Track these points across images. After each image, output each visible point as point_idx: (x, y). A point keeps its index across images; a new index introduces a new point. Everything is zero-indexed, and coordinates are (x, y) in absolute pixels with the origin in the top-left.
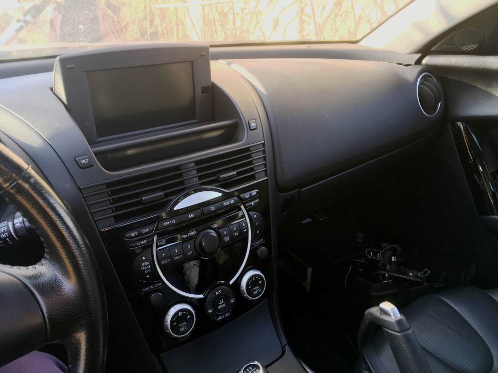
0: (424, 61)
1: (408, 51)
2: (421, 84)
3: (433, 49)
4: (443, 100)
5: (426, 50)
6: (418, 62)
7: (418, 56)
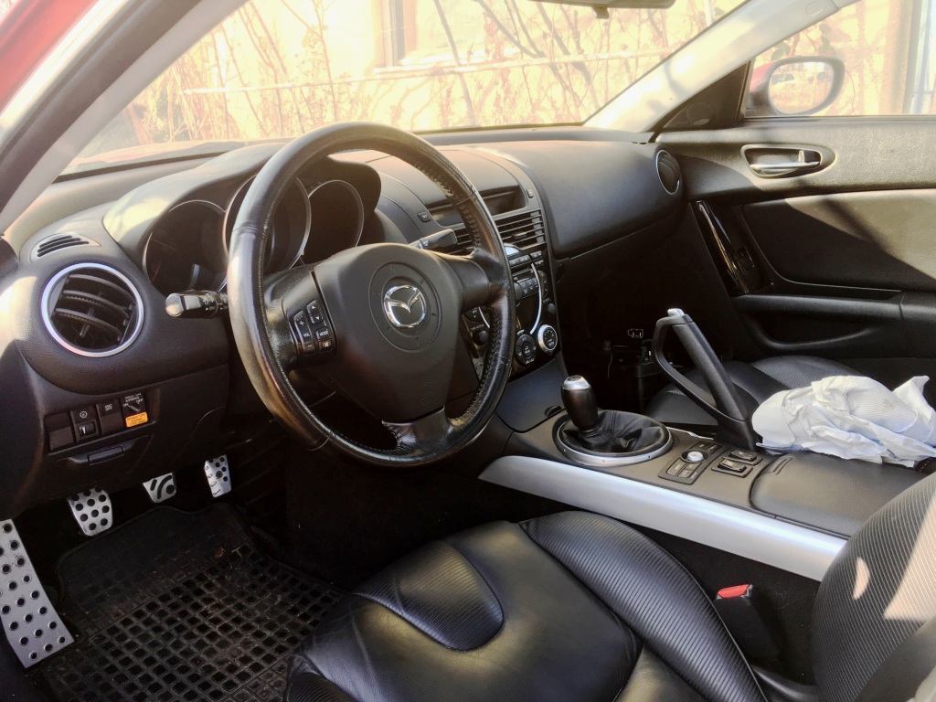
0: (658, 140)
1: (640, 130)
2: (659, 161)
3: (665, 126)
4: (681, 178)
5: (658, 128)
6: (652, 140)
7: (652, 134)
